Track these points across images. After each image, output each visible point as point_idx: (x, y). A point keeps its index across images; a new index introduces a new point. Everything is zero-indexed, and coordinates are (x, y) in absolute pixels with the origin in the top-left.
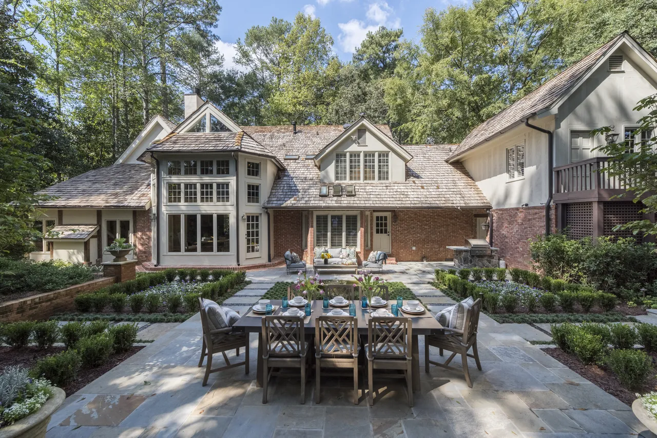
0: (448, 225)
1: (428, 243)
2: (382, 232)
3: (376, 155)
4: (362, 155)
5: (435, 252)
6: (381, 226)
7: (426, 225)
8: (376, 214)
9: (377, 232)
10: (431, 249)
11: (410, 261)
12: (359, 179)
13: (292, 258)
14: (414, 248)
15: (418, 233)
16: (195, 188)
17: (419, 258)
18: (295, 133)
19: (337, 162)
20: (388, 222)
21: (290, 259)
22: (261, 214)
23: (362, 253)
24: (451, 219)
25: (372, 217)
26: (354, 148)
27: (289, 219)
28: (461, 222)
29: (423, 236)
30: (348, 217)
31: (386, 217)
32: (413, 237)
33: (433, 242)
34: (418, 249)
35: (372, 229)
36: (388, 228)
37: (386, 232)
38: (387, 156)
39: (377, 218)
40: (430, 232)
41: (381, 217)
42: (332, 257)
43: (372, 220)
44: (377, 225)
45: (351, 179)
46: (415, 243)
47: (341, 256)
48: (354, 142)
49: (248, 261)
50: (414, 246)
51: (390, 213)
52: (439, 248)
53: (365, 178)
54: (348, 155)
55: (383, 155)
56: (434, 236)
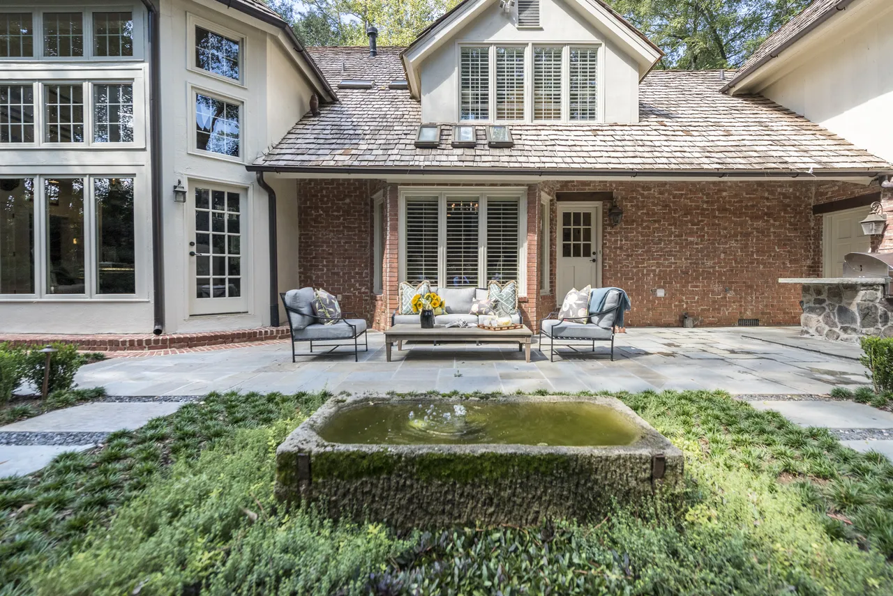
0: (747, 235)
1: (697, 279)
2: (577, 254)
3: (566, 53)
4: (528, 54)
5: (714, 302)
6: (577, 238)
7: (691, 233)
8: (564, 207)
9: (566, 253)
10: (705, 294)
11: (650, 325)
12: (520, 115)
13: (312, 306)
14: (661, 293)
15: (670, 253)
16: (29, 99)
17: (672, 319)
18: (375, 54)
19: (464, 71)
20: (593, 227)
21: (305, 310)
22: (246, 189)
23: (533, 302)
24: (755, 218)
25: (553, 211)
26: (508, 33)
27: (338, 217)
28: (781, 226)
29: (684, 263)
30: (493, 206)
31: (587, 217)
32: (658, 265)
33: (708, 276)
34: (671, 296)
35: (552, 241)
36: (593, 243)
37: (587, 254)
38: (594, 57)
39: (566, 216)
40: (701, 251)
41: (577, 215)
42: (449, 311)
43: (553, 221)
44: (566, 236)
45: (500, 116)
46: (664, 279)
47: (475, 308)
48: (507, 16)
49: (198, 321)
50: (660, 287)
51: (599, 204)
52: (726, 291)
53: (537, 115)
54: (492, 52)
55: (584, 56)
56: (710, 263)
